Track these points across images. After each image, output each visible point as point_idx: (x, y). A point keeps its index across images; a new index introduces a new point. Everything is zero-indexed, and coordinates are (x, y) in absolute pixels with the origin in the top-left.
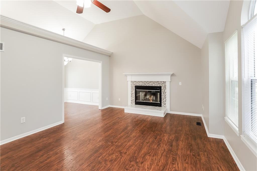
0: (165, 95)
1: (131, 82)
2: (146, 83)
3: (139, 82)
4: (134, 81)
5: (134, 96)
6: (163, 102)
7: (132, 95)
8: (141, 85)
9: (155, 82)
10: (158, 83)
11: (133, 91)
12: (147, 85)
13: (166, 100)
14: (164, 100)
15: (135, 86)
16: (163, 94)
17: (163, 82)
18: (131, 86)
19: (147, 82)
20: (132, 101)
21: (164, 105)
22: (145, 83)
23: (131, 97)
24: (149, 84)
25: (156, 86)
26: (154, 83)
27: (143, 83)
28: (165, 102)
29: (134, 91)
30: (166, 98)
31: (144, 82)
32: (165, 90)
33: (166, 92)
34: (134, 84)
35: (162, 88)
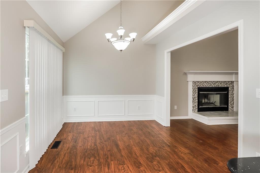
0: (233, 97)
1: (193, 82)
2: (212, 84)
3: (203, 82)
4: (197, 82)
5: (197, 100)
6: (230, 106)
7: (193, 99)
8: (206, 86)
9: (221, 81)
10: (226, 83)
11: (195, 95)
12: (213, 86)
13: (234, 102)
14: (232, 102)
15: (198, 87)
16: (231, 95)
17: (231, 81)
18: (193, 88)
19: (212, 82)
20: (193, 107)
21: (231, 108)
22: (210, 84)
23: (193, 102)
24: (215, 85)
25: (223, 86)
26: (221, 84)
27: (208, 84)
28: (233, 105)
29: (197, 94)
30: (234, 100)
31: (209, 82)
32: (232, 91)
33: (234, 94)
34: (197, 85)
35: (230, 89)
